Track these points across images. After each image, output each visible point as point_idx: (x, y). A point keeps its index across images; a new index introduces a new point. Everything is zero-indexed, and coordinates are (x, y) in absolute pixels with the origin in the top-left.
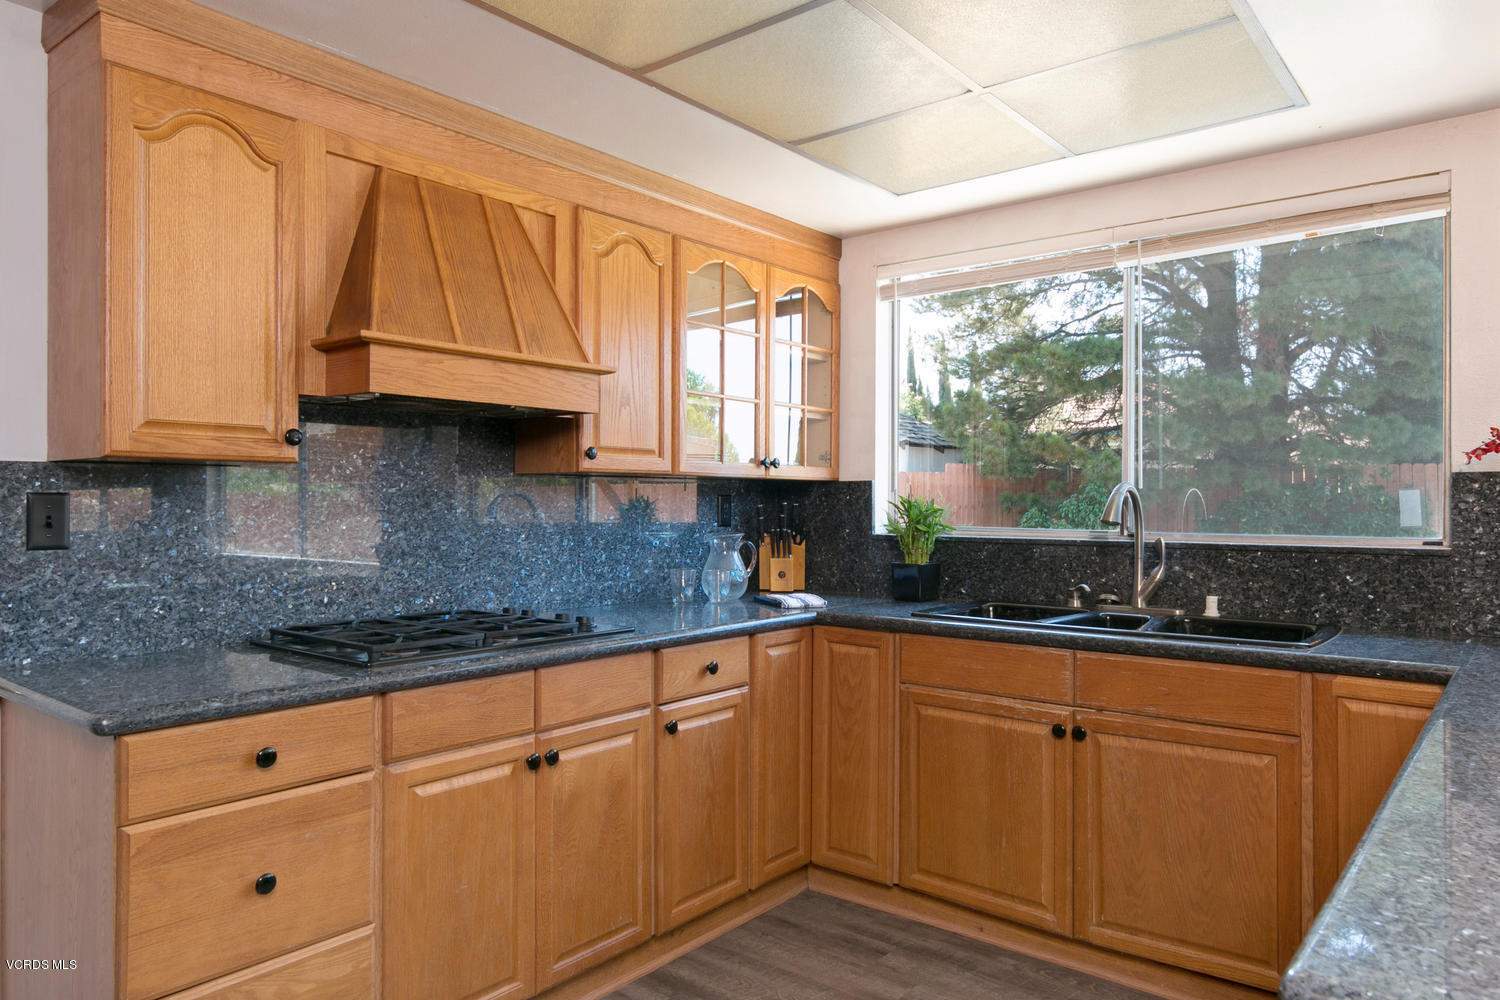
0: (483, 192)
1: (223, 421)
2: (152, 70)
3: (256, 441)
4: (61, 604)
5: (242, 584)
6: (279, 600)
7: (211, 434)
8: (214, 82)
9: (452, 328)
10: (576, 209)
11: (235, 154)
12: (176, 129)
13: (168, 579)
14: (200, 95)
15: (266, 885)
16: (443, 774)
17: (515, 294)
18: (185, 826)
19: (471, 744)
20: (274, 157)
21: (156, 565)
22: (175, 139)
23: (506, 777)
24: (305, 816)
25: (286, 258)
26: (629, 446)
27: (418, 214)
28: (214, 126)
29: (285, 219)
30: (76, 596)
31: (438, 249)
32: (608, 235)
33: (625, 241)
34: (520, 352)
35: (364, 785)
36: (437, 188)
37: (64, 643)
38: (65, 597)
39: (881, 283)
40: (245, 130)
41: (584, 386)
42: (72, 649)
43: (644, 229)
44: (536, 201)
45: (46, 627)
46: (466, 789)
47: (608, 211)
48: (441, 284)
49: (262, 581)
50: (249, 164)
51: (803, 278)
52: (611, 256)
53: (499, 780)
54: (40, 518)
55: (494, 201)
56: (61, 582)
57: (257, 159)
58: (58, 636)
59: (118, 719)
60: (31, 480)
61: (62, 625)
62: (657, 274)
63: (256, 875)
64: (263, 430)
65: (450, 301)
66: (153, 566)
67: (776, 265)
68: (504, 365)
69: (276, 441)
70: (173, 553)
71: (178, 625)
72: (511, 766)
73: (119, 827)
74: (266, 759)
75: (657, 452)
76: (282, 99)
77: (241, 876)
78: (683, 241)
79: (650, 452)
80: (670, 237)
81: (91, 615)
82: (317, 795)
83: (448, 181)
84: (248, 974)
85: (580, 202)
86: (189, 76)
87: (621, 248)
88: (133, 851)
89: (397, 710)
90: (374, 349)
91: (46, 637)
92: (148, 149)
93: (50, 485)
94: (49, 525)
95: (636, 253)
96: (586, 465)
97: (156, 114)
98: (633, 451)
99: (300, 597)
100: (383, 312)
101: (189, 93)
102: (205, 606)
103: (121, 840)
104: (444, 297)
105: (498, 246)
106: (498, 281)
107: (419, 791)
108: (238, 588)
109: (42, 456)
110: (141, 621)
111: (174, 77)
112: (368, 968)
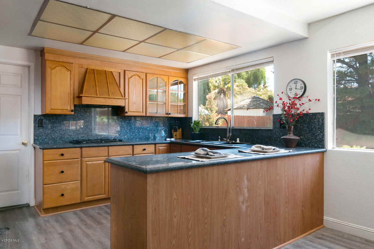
0: (106, 70)
1: (62, 108)
2: (52, 60)
3: (67, 111)
4: (43, 135)
5: (69, 133)
6: (75, 136)
7: (60, 110)
8: (61, 60)
9: (97, 93)
10: (125, 71)
11: (64, 70)
12: (55, 67)
13: (58, 132)
14: (59, 62)
15: (62, 172)
16: (91, 161)
17: (110, 87)
18: (51, 162)
19: (96, 157)
20: (70, 70)
21: (56, 130)
22: (55, 69)
23: (102, 163)
24: (69, 164)
25: (71, 84)
26: (135, 111)
27: (93, 76)
28: (61, 66)
29: (71, 78)
30: (45, 134)
31: (96, 81)
32: (131, 74)
33: (135, 75)
34: (109, 96)
35: (78, 160)
36: (97, 70)
37: (43, 140)
38: (43, 134)
39: (194, 78)
40: (65, 66)
41: (122, 101)
42: (44, 141)
43: (139, 73)
44: (116, 70)
45: (41, 138)
46: (95, 163)
47: (131, 70)
48: (96, 86)
49: (72, 133)
50: (66, 71)
51: (177, 78)
52: (131, 78)
53: (101, 163)
54: (40, 123)
55: (108, 71)
56: (43, 132)
57: (67, 70)
58: (42, 139)
59: (43, 147)
60: (39, 117)
61: (43, 138)
62: (142, 80)
63: (61, 171)
64: (68, 110)
65: (97, 89)
66: (55, 130)
67: (170, 76)
68: (106, 99)
69: (70, 111)
70: (59, 128)
71: (59, 139)
72: (104, 161)
73: (43, 161)
74: (62, 155)
75: (142, 112)
76: (71, 60)
77: (59, 170)
78: (147, 74)
79: (141, 112)
80: (145, 73)
81: (47, 137)
82: (70, 161)
83: (100, 69)
84: (61, 184)
85: (125, 69)
86: (57, 60)
87: (134, 76)
88: (45, 165)
89: (83, 150)
90: (83, 97)
91: (41, 139)
92: (51, 71)
93: (41, 118)
94: (41, 124)
95: (137, 77)
96: (126, 114)
97: (52, 66)
98: (136, 112)
99: (79, 136)
100: (85, 91)
101: (57, 62)
102: (63, 136)
103: (43, 163)
104: (96, 88)
105: (108, 79)
106: (107, 85)
107: (87, 163)
108: (68, 134)
109: (40, 114)
110: (54, 138)
111: (55, 60)
112: (79, 187)
